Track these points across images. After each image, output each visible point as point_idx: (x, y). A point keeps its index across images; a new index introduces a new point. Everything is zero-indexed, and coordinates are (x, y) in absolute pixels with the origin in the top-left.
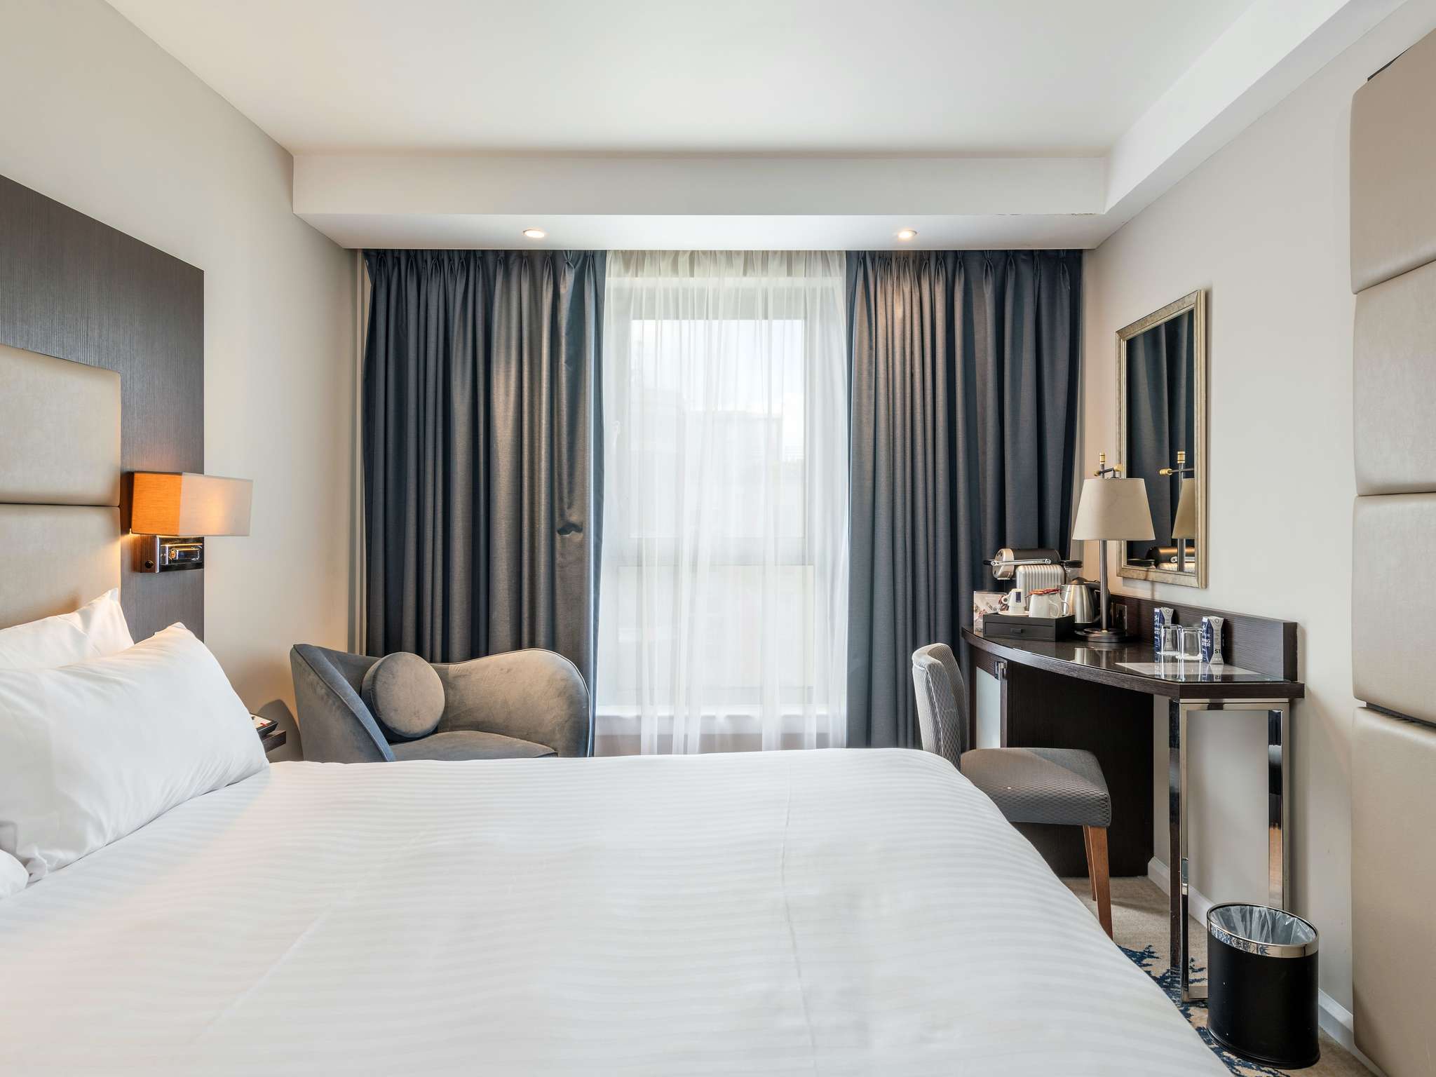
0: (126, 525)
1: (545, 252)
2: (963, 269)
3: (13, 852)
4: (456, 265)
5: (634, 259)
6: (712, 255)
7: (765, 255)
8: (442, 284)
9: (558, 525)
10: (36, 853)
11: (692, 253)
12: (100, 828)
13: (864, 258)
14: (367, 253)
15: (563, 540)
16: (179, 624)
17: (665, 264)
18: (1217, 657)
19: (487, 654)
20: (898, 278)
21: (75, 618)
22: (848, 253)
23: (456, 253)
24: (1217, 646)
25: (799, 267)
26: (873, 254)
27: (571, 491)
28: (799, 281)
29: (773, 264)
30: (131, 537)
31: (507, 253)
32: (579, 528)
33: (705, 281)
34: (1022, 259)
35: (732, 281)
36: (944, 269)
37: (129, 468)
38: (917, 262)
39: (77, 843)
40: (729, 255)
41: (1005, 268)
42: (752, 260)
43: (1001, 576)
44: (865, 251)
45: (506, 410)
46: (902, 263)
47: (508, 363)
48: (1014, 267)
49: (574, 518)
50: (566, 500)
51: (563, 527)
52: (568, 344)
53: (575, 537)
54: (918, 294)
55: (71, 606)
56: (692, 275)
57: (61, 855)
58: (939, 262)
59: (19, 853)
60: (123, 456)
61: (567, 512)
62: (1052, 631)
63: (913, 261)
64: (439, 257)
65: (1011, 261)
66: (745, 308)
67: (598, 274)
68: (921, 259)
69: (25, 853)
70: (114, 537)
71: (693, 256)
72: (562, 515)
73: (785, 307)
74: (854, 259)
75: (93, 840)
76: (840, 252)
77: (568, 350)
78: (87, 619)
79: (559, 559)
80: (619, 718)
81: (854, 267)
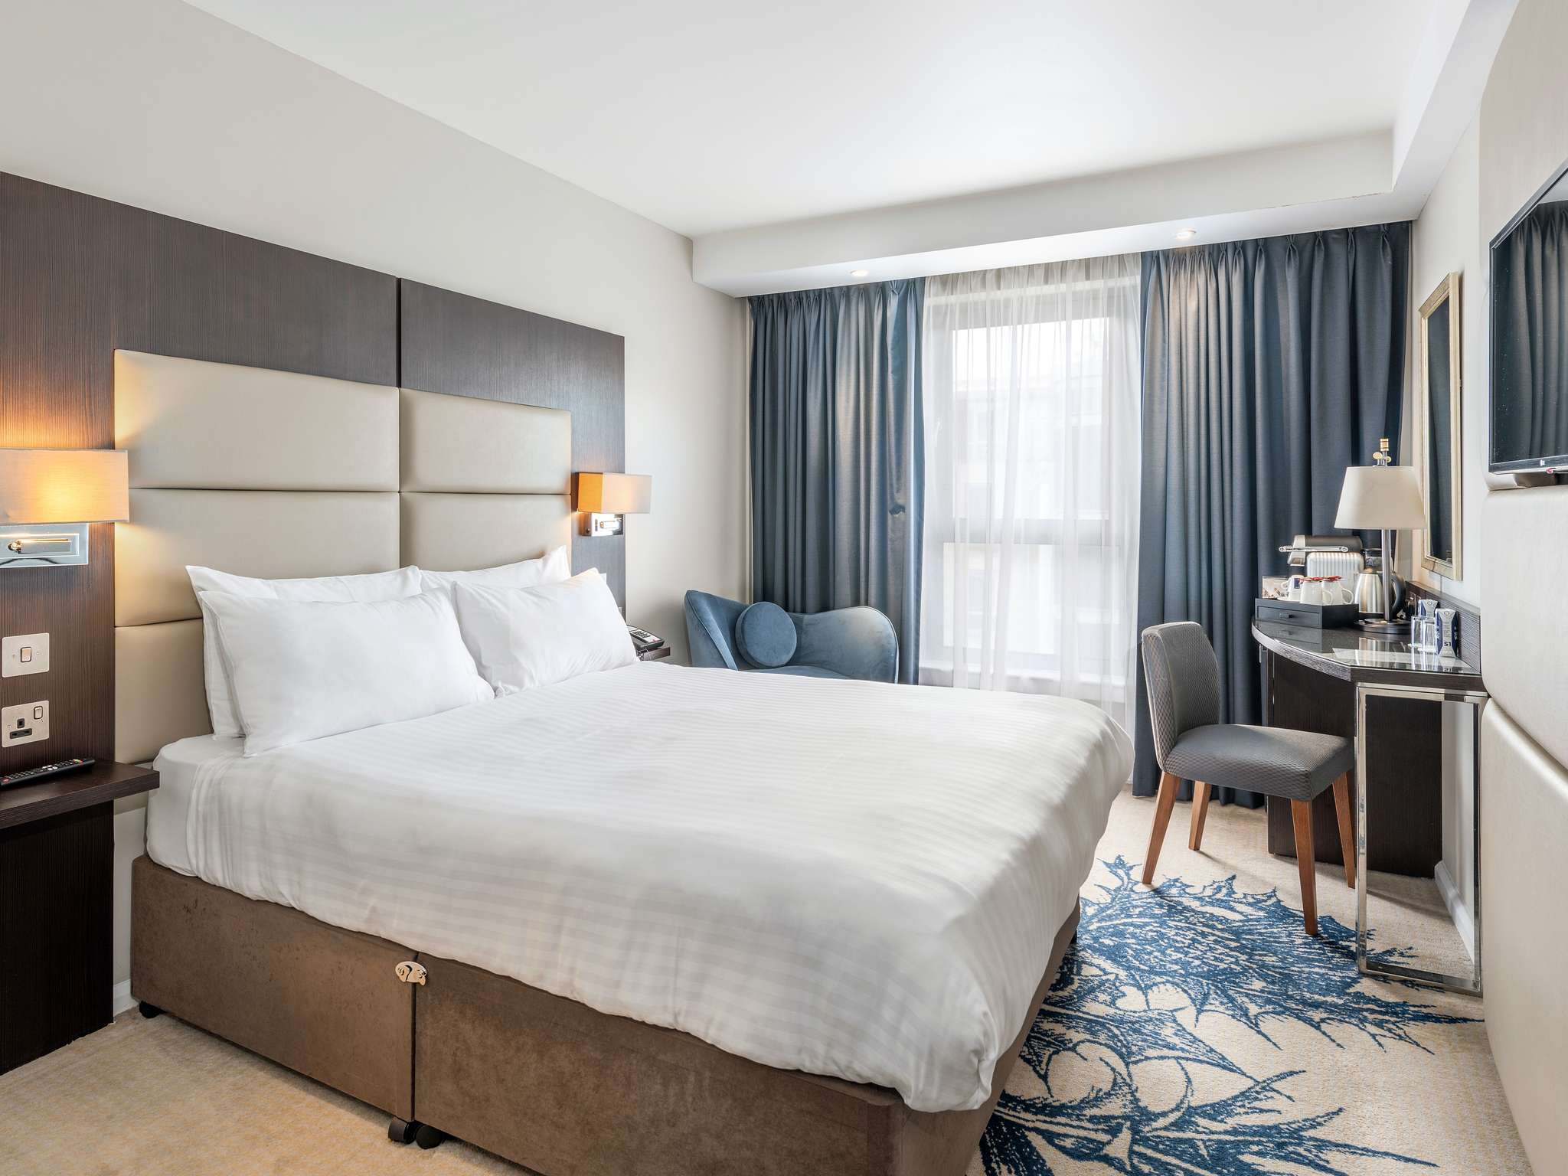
0: (575, 507)
1: (877, 284)
2: (1263, 256)
3: (490, 683)
4: (812, 299)
5: (948, 282)
6: (1015, 270)
7: (1064, 266)
8: (802, 318)
9: (890, 506)
10: (500, 684)
11: (999, 270)
12: (532, 678)
13: (1158, 258)
14: (750, 299)
15: (894, 518)
16: (595, 569)
17: (975, 282)
18: (1448, 650)
19: (834, 609)
20: (1192, 272)
21: (540, 562)
22: (1143, 255)
23: (811, 292)
24: (1448, 638)
25: (1096, 271)
26: (1166, 254)
27: (899, 479)
28: (1099, 284)
29: (1070, 272)
30: (577, 514)
31: (848, 288)
32: (902, 508)
33: (1010, 293)
34: (1333, 238)
35: (1036, 290)
36: (1242, 258)
37: (577, 471)
38: (1215, 254)
39: (520, 685)
40: (1031, 269)
41: (1313, 250)
42: (1051, 271)
43: (1293, 562)
44: (1158, 251)
45: (847, 412)
46: (1198, 256)
47: (848, 375)
48: (1323, 247)
49: (901, 502)
50: (895, 486)
51: (890, 507)
52: (894, 358)
53: (900, 515)
54: (1214, 285)
55: (540, 555)
56: (999, 289)
57: (511, 688)
58: (1237, 251)
59: (493, 683)
60: (572, 463)
61: (896, 495)
62: (1318, 618)
63: (1210, 254)
64: (800, 297)
65: (1319, 241)
66: (1046, 311)
67: (918, 299)
68: (1219, 251)
69: (495, 685)
70: (567, 514)
71: (999, 273)
72: (892, 498)
73: (1083, 307)
74: (1149, 259)
75: (527, 683)
76: (1134, 254)
77: (893, 362)
78: (545, 564)
79: (890, 534)
80: (939, 671)
81: (1148, 265)
